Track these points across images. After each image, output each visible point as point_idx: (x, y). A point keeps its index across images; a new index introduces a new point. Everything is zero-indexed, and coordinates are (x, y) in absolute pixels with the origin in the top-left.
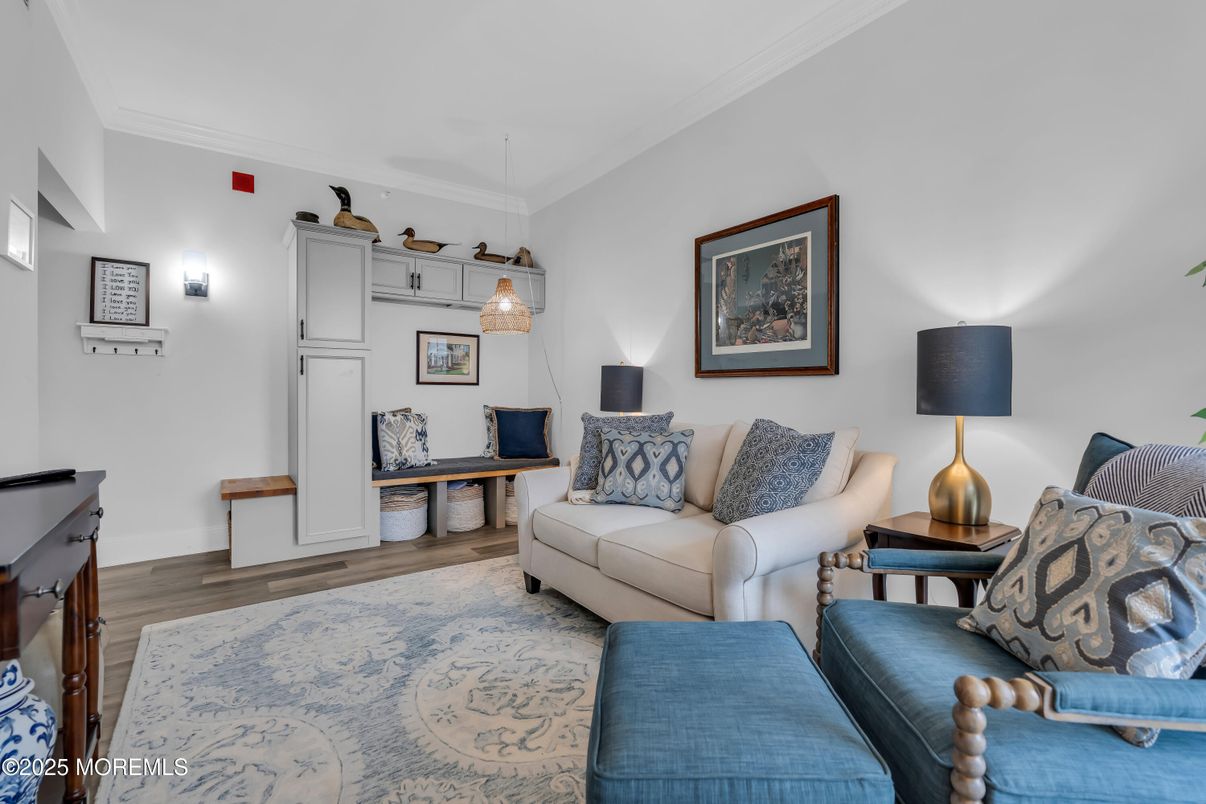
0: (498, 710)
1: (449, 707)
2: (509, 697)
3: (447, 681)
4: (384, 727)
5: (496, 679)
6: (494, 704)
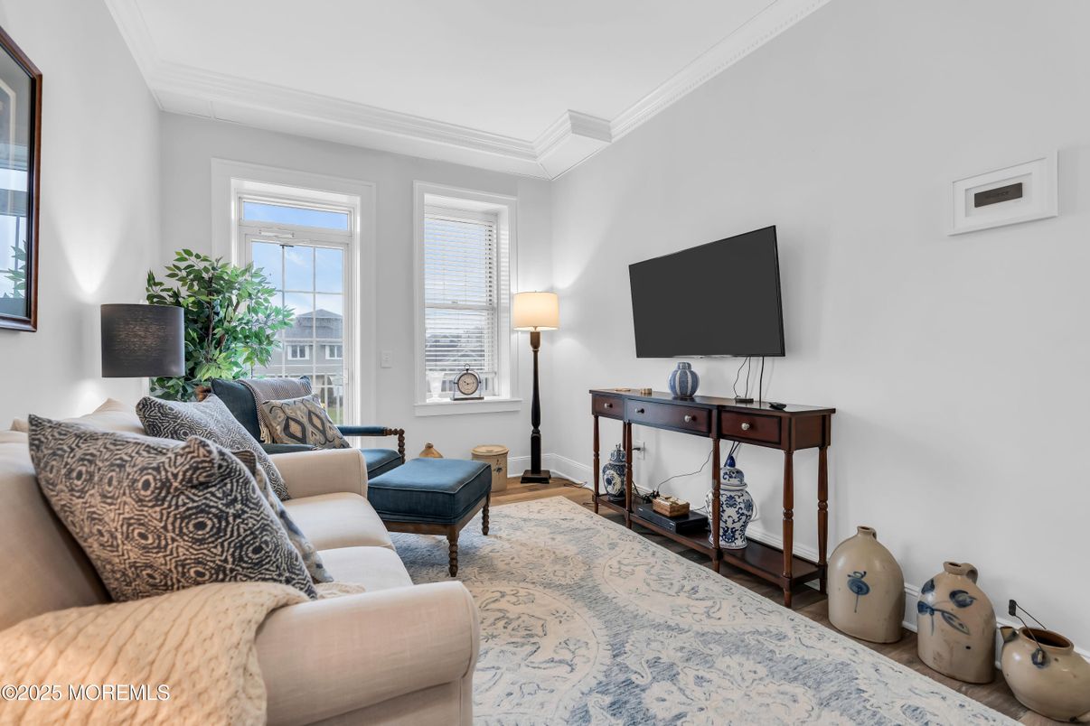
0: (519, 617)
1: (560, 622)
2: (510, 627)
3: (571, 648)
4: (605, 611)
5: (522, 646)
6: (523, 622)
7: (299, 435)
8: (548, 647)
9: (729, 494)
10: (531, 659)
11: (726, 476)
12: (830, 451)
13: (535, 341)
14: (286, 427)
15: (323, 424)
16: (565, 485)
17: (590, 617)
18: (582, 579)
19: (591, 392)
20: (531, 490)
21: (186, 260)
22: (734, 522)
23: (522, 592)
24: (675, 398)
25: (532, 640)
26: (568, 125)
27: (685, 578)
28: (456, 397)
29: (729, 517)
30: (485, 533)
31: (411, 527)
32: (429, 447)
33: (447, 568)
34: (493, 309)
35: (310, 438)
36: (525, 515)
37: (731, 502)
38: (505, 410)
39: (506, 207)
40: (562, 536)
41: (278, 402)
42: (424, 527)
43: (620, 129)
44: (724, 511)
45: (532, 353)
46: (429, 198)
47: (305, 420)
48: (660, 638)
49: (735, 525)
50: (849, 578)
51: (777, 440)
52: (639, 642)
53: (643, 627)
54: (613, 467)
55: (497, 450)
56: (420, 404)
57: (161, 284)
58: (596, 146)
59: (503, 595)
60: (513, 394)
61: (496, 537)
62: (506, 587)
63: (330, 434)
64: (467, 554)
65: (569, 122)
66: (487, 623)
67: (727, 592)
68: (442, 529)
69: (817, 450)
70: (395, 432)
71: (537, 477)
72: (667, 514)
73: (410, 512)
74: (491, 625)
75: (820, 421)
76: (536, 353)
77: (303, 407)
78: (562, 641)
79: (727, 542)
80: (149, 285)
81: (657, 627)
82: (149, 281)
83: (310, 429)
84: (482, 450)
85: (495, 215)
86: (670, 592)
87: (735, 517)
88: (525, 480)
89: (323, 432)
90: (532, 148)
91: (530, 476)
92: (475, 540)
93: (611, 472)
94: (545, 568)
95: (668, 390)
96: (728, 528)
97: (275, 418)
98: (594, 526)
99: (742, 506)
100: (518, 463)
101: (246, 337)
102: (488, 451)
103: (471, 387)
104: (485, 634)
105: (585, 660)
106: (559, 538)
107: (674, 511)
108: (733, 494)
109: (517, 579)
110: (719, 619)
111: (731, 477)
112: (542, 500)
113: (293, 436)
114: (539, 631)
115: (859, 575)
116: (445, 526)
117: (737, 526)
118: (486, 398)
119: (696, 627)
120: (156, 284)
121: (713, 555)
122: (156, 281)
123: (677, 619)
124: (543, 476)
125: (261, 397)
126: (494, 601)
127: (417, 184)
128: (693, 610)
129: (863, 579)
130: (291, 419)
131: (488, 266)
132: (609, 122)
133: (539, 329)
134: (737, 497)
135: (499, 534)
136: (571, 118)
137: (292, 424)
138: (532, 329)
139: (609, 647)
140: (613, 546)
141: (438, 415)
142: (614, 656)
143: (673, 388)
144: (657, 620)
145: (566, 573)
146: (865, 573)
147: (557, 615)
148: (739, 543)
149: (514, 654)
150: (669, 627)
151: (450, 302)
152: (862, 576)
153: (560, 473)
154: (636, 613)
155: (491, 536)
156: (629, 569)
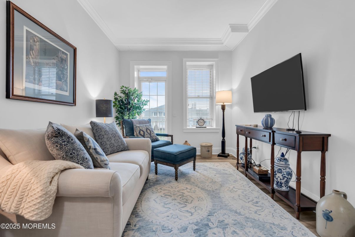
0: (187, 196)
1: (199, 201)
2: (182, 198)
3: (196, 209)
4: (216, 201)
5: (182, 204)
6: (187, 198)
7: (143, 134)
8: (189, 207)
9: (279, 168)
10: (181, 209)
11: (279, 160)
12: (327, 154)
13: (223, 108)
14: (140, 132)
15: (150, 132)
16: (233, 159)
17: (209, 202)
18: (216, 189)
19: (236, 125)
20: (219, 159)
21: (122, 88)
22: (281, 179)
23: (193, 189)
24: (264, 129)
25: (186, 204)
26: (230, 29)
27: (256, 197)
28: (197, 127)
29: (278, 177)
30: (194, 170)
31: (165, 163)
32: (186, 142)
33: (175, 177)
34: (211, 98)
35: (146, 136)
36: (211, 166)
37: (280, 171)
38: (213, 132)
39: (214, 63)
40: (219, 175)
41: (138, 125)
42: (169, 164)
43: (251, 26)
44: (276, 174)
45: (222, 112)
46: (188, 63)
47: (145, 131)
48: (230, 215)
49: (281, 181)
50: (323, 212)
51: (294, 146)
52: (221, 214)
53: (226, 209)
54: (243, 153)
55: (209, 144)
56: (185, 128)
57: (118, 95)
58: (243, 35)
59: (187, 188)
60: (216, 126)
61: (197, 172)
62: (189, 187)
63: (152, 135)
64: (185, 175)
65: (230, 28)
66: (176, 195)
67: (271, 206)
68: (172, 165)
69: (320, 152)
70: (170, 136)
71: (223, 155)
72: (257, 173)
73: (164, 159)
74: (177, 196)
75: (321, 140)
76: (223, 112)
77: (145, 127)
78: (195, 206)
79: (278, 187)
80: (115, 95)
81: (231, 211)
82: (115, 94)
83: (146, 133)
84: (204, 144)
85: (212, 66)
86: (246, 201)
87: (282, 177)
88: (219, 156)
89: (150, 134)
90: (221, 40)
91: (221, 154)
92: (190, 171)
93: (242, 155)
94: (206, 184)
95: (261, 125)
96: (278, 182)
97: (137, 129)
98: (233, 174)
99: (285, 173)
100: (217, 150)
101: (136, 108)
102: (206, 145)
103: (202, 124)
104: (173, 198)
105: (198, 214)
106: (218, 175)
107: (260, 172)
108: (281, 168)
109: (194, 185)
110: (260, 215)
111: (280, 161)
112: (220, 163)
113: (141, 135)
114: (190, 202)
115: (328, 212)
116: (174, 164)
117: (283, 181)
118: (207, 127)
119: (247, 215)
120: (117, 95)
121: (271, 191)
122: (117, 94)
123: (242, 210)
124: (226, 155)
125: (135, 124)
126: (183, 190)
127: (184, 59)
128: (250, 209)
129: (330, 214)
130: (142, 130)
131: (210, 83)
132: (247, 25)
133: (225, 104)
134: (283, 170)
135: (198, 171)
136: (231, 27)
137: (141, 131)
138: (222, 104)
139: (209, 212)
140: (235, 181)
141: (191, 132)
142: (208, 216)
143: (263, 124)
144: (233, 209)
145: (212, 186)
146: (331, 211)
147: (199, 198)
148: (284, 189)
149: (178, 206)
150: (236, 212)
151: (197, 96)
152: (330, 213)
153: (233, 155)
154: (227, 204)
155: (196, 171)
156: (235, 190)
